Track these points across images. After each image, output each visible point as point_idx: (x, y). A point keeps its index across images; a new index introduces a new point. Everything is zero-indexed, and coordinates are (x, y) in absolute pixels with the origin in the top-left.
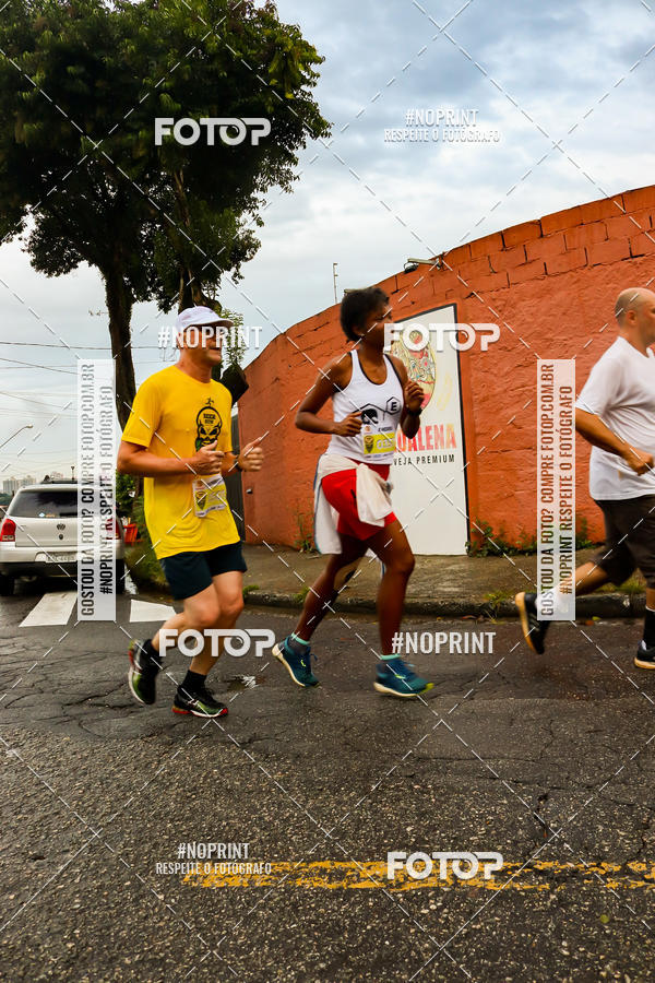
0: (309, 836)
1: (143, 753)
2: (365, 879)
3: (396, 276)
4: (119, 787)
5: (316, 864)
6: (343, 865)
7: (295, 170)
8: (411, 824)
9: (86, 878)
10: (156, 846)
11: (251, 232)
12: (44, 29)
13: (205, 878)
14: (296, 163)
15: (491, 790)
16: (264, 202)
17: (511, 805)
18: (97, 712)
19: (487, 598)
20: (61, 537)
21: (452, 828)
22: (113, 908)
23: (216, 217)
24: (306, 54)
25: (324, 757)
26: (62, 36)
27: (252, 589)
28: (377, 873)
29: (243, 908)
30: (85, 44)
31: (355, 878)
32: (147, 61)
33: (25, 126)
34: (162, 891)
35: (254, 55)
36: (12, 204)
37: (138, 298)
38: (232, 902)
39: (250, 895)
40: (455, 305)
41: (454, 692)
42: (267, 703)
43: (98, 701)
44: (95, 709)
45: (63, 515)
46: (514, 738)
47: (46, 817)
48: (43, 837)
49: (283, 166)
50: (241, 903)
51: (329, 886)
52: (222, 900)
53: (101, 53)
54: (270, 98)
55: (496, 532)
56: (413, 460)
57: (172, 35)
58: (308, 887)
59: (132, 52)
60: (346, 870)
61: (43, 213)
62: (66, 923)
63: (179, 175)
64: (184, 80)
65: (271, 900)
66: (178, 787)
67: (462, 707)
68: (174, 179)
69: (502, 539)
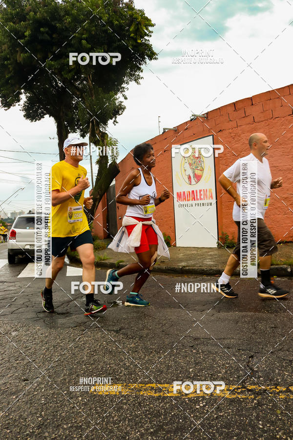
1: (72, 335)
2: (171, 392)
3: (187, 122)
5: (149, 385)
6: (161, 385)
7: (141, 74)
8: (192, 368)
9: (47, 390)
12: (30, 12)
16: (128, 89)
17: (237, 360)
18: (52, 316)
21: (210, 370)
22: (59, 403)
23: (106, 95)
24: (147, 22)
25: (153, 337)
26: (38, 15)
27: (121, 262)
30: (48, 18)
31: (166, 392)
32: (76, 25)
33: (21, 55)
34: (80, 396)
35: (123, 23)
37: (71, 131)
38: (112, 401)
39: (120, 399)
40: (213, 135)
46: (238, 330)
47: (29, 362)
48: (28, 371)
49: (136, 73)
50: (116, 402)
51: (155, 395)
52: (107, 401)
53: (55, 22)
54: (131, 43)
55: (230, 238)
56: (194, 205)
57: (87, 14)
58: (145, 395)
59: (69, 21)
60: (163, 388)
61: (29, 93)
62: (38, 409)
63: (90, 77)
64: (92, 34)
65: (129, 400)
66: (88, 350)
67: (215, 315)
68: (87, 79)
69: (233, 241)
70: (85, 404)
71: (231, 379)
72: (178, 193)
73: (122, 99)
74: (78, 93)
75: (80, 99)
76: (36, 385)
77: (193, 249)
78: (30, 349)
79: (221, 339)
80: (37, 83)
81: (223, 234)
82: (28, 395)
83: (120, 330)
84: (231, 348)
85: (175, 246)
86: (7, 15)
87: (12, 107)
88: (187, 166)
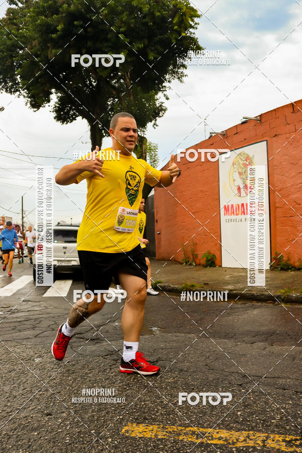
0: (186, 413)
1: (103, 364)
2: (216, 439)
3: (236, 126)
4: (90, 381)
5: (190, 428)
6: (204, 430)
7: (185, 71)
8: (240, 411)
9: (72, 427)
10: (108, 413)
11: (162, 103)
12: (63, 4)
13: (132, 431)
14: (186, 68)
15: (283, 395)
16: (170, 88)
17: (294, 404)
18: (80, 342)
19: (281, 292)
20: (65, 253)
21: (262, 415)
22: (85, 444)
23: (146, 95)
24: (192, 13)
25: (195, 372)
26: (72, 7)
27: (159, 282)
28: (222, 436)
29: (152, 449)
30: (83, 10)
31: (210, 438)
32: (113, 18)
33: (53, 51)
34: (110, 437)
35: (166, 14)
36: (46, 89)
37: (106, 135)
38: (146, 445)
39: (156, 443)
40: (267, 141)
41: (263, 341)
42: (165, 341)
43: (81, 336)
44: (79, 340)
45: (66, 242)
46: (295, 368)
47: (54, 394)
48: (52, 404)
49: (180, 70)
50: (151, 446)
51: (196, 441)
52: (140, 444)
53: (91, 14)
54: (174, 36)
55: (285, 259)
56: (243, 220)
57: (126, 4)
58: (185, 440)
59: (106, 13)
60: (206, 433)
61: (60, 93)
62: (62, 450)
63: (127, 75)
64: (131, 27)
65: (166, 446)
66: (120, 383)
67: (267, 349)
68: (125, 77)
69: (288, 262)
70: (116, 447)
71: (288, 427)
72: (225, 206)
73: (163, 99)
74: (114, 92)
75: (117, 100)
76: (60, 420)
77: (242, 270)
78: (55, 379)
79: (275, 378)
80: (69, 82)
81: (277, 254)
82: (51, 432)
83: (157, 361)
84: (287, 389)
85: (221, 266)
86: (39, 8)
87: (41, 108)
88: (236, 175)
